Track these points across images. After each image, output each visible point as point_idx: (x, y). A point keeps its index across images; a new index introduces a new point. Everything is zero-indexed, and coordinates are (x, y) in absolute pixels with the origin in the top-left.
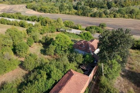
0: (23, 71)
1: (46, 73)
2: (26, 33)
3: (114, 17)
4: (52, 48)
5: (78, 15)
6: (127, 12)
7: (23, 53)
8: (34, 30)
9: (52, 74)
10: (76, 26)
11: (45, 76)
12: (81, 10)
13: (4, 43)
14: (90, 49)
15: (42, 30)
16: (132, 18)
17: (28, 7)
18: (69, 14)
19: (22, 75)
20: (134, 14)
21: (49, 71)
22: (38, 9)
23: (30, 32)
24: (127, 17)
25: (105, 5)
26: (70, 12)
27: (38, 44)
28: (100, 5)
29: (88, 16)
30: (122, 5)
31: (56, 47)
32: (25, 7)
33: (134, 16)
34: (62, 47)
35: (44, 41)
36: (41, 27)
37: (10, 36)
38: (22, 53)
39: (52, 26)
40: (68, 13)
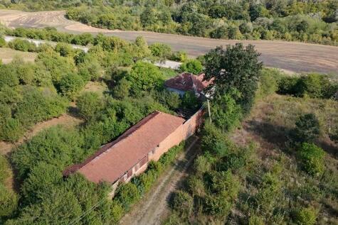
0: (75, 119)
1: (115, 112)
2: (74, 64)
3: (262, 38)
4: (125, 85)
5: (183, 33)
6: (289, 28)
7: (74, 92)
8: (89, 57)
9: (126, 112)
10: (175, 54)
11: (114, 118)
12: (189, 22)
13: (35, 77)
14: (194, 86)
15: (104, 59)
16: (302, 40)
17: (70, 17)
18: (162, 31)
20: (304, 31)
21: (120, 110)
22: (94, 21)
23: (82, 61)
24: (290, 37)
25: (245, 12)
26: (166, 27)
28: (232, 11)
29: (203, 36)
30: (282, 13)
31: (131, 83)
32: (63, 17)
33: (305, 37)
34: (143, 84)
36: (102, 52)
37: (46, 65)
38: (72, 91)
39: (125, 52)
40: (160, 29)
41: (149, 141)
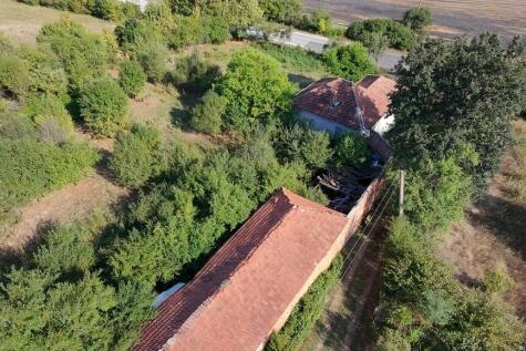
1: (191, 197)
2: (116, 45)
4: (214, 105)
7: (109, 122)
8: (144, 30)
9: (215, 203)
10: (309, 17)
11: (190, 209)
13: (34, 82)
15: (174, 32)
19: (106, 199)
21: (202, 192)
23: (131, 39)
27: (160, 87)
31: (227, 101)
34: (251, 104)
35: (184, 78)
36: (170, 18)
37: (57, 52)
38: (104, 120)
39: (215, 15)
41: (271, 294)
